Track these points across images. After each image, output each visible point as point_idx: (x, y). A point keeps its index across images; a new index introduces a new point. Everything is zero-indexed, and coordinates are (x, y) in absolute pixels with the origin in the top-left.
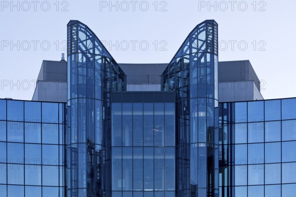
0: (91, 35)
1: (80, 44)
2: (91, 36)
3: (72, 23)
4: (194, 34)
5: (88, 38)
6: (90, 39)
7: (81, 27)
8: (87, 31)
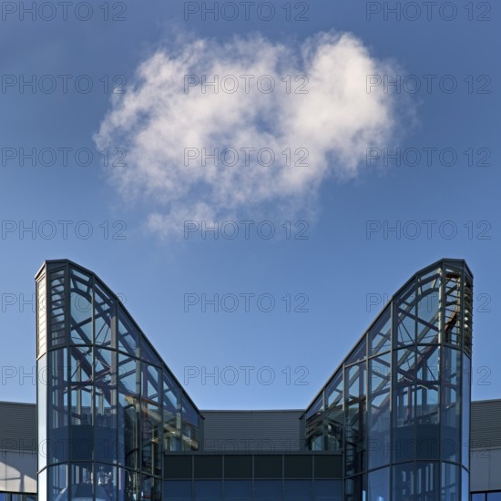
0: (106, 301)
1: (74, 333)
2: (106, 307)
3: (53, 267)
4: (403, 301)
5: (97, 313)
6: (102, 314)
7: (76, 279)
8: (96, 291)
